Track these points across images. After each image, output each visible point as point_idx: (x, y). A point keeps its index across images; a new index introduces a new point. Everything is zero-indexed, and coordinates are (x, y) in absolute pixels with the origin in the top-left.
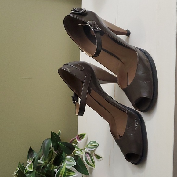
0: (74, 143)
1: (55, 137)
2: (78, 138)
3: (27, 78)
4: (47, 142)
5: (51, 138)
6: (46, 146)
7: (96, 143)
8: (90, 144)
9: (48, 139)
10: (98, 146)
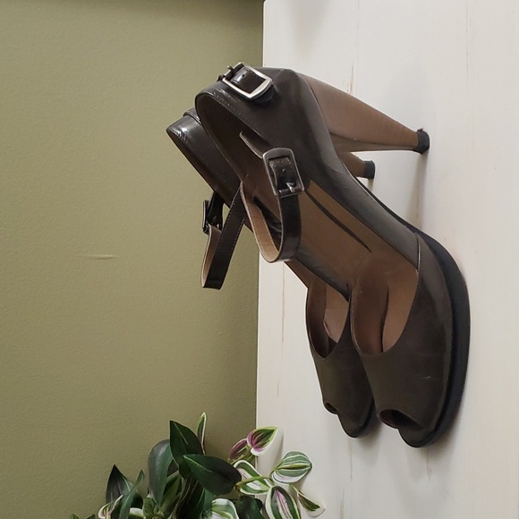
0: (242, 456)
1: (182, 438)
2: (254, 442)
3: (102, 256)
4: (163, 450)
5: (169, 438)
6: (158, 463)
7: (306, 460)
8: (286, 461)
9: (163, 443)
10: (309, 470)
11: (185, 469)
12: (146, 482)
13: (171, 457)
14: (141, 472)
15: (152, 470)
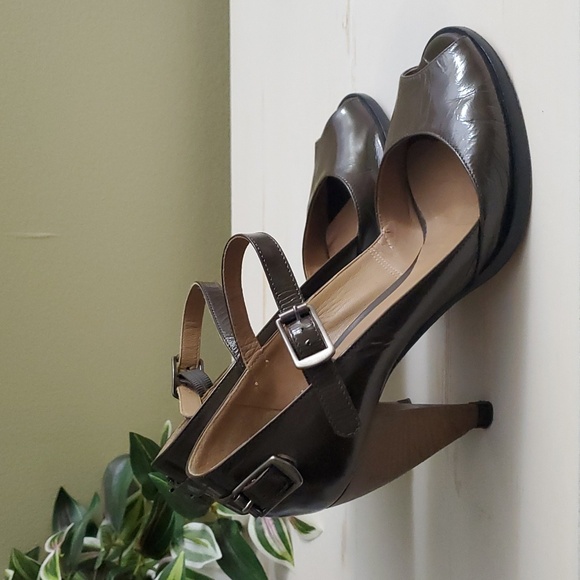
1: (144, 452)
3: (38, 235)
4: (120, 467)
5: (128, 452)
6: (115, 482)
9: (120, 459)
11: (151, 490)
12: (100, 506)
13: (131, 476)
14: (96, 495)
15: (108, 490)
